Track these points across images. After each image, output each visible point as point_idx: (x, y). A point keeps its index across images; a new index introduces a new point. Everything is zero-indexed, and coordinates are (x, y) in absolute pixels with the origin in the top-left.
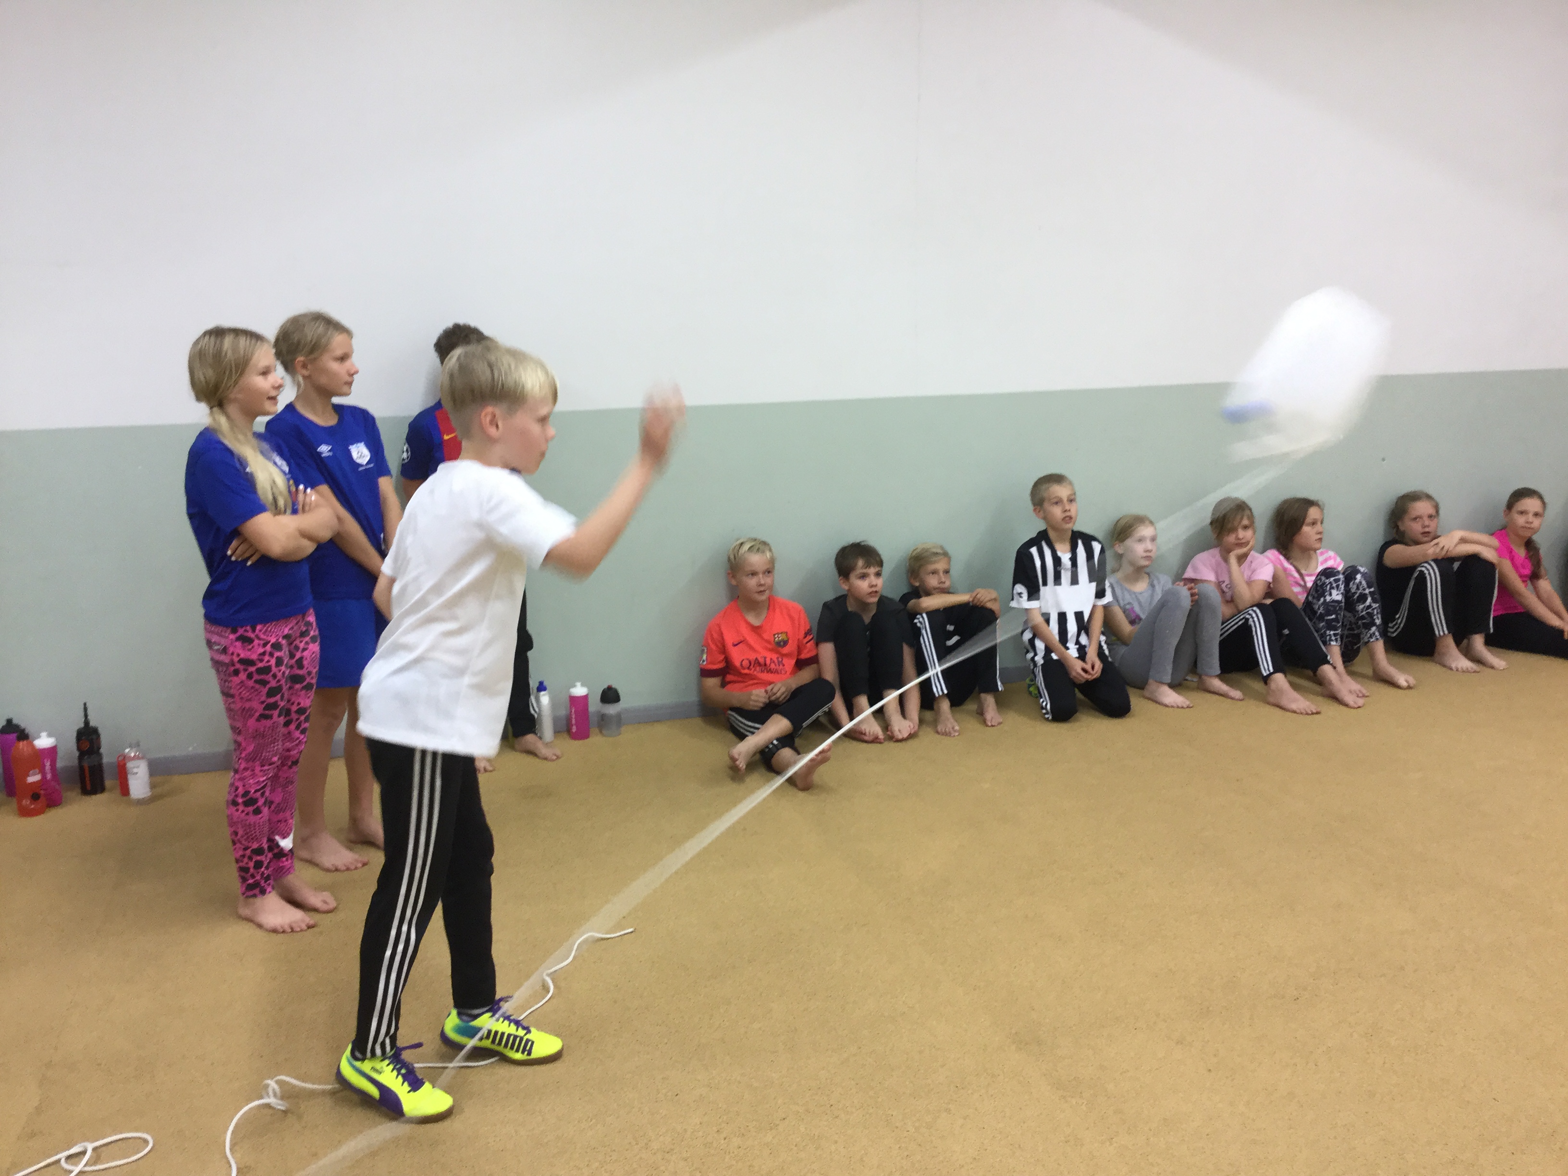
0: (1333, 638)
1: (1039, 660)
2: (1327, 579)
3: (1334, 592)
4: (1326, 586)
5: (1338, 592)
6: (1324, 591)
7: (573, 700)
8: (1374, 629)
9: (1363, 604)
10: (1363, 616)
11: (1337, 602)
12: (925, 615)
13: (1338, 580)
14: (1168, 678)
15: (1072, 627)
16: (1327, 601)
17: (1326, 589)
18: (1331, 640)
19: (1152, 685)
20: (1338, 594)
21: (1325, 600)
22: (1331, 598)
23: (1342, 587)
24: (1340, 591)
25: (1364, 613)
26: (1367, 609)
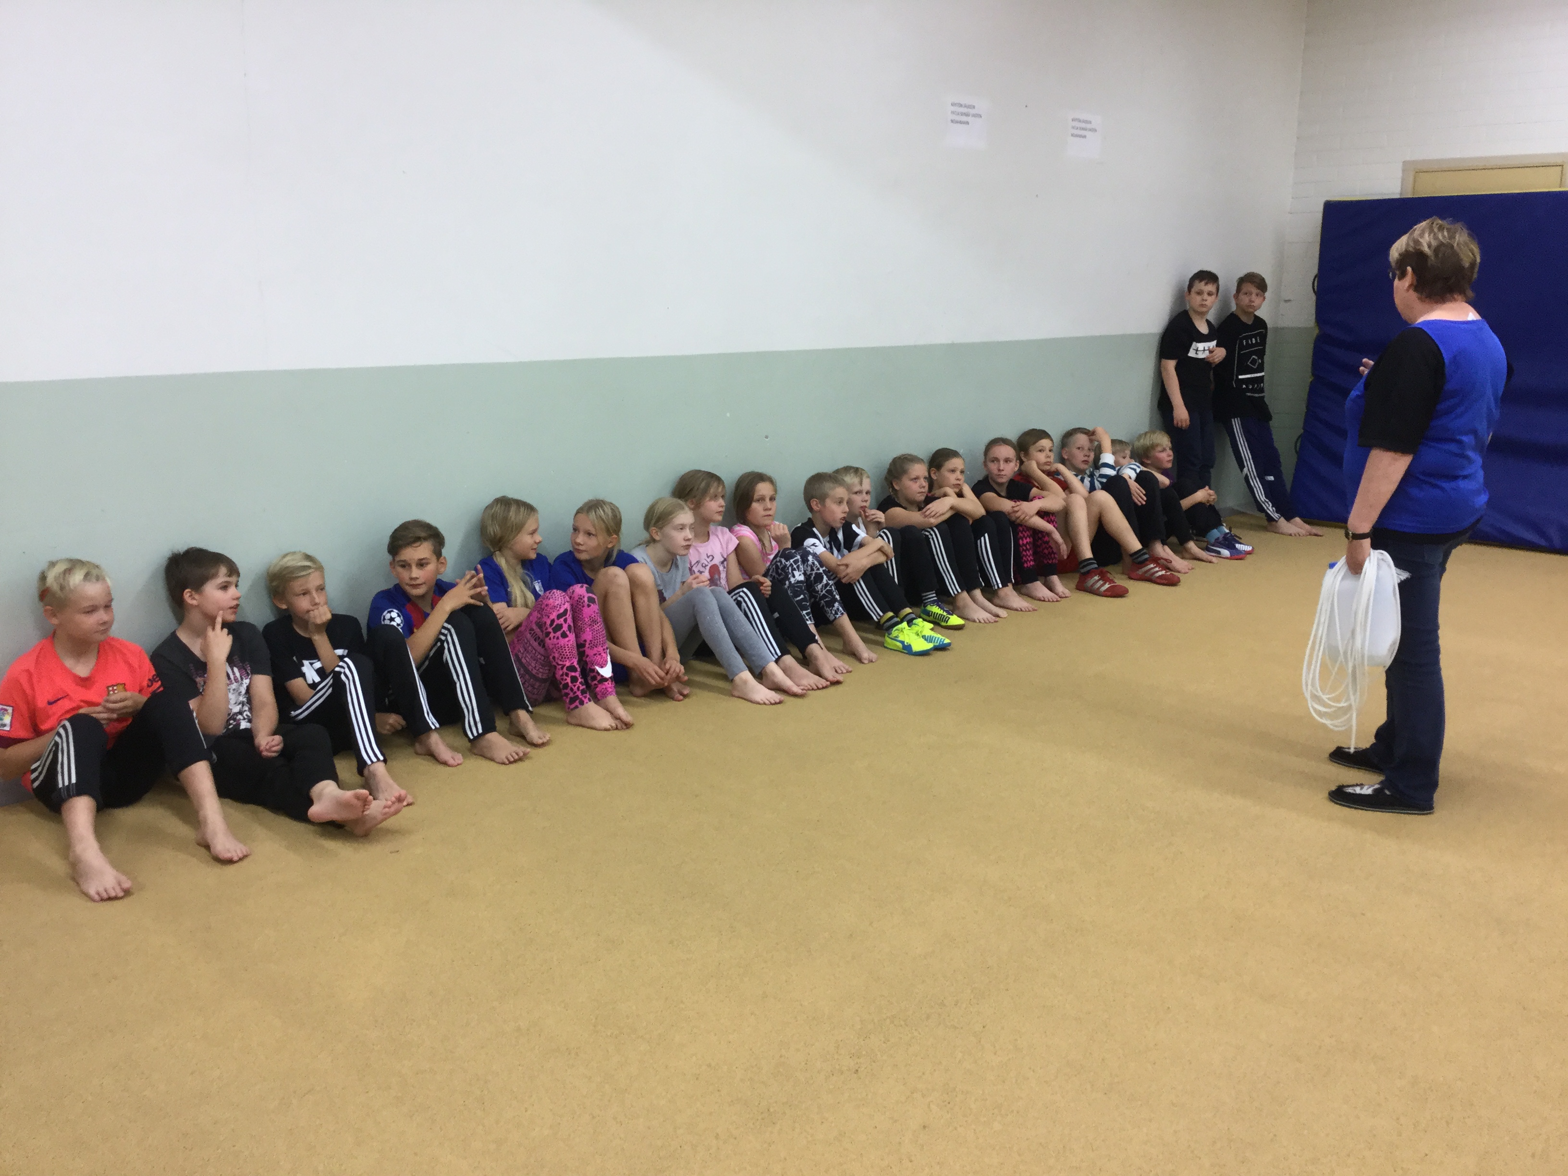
4: (788, 569)
8: (836, 605)
9: (820, 583)
10: (824, 594)
16: (792, 583)
17: (789, 572)
22: (794, 579)
23: (802, 567)
25: (824, 591)
26: (825, 588)
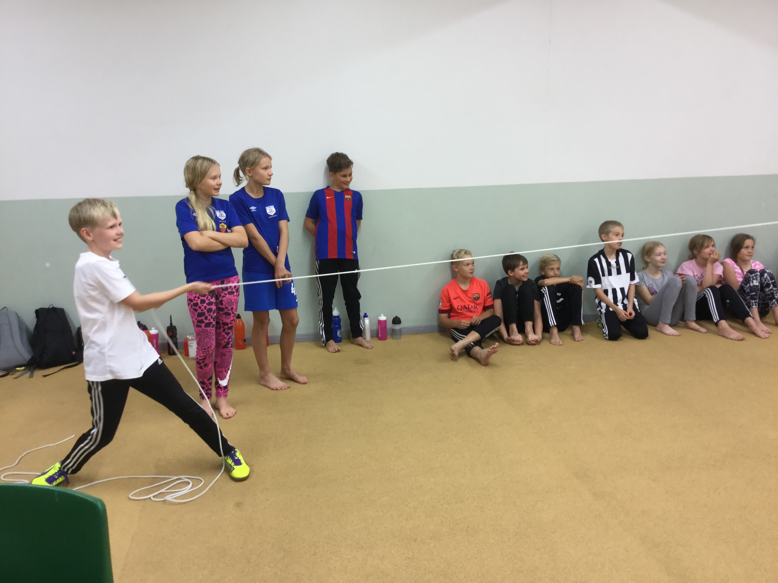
0: (754, 304)
1: (603, 311)
2: (751, 275)
3: (755, 281)
5: (757, 281)
6: (749, 281)
7: (380, 322)
9: (768, 288)
10: (769, 294)
11: (756, 286)
12: (546, 287)
13: (757, 275)
14: (669, 322)
15: (620, 296)
17: (751, 280)
18: (753, 305)
19: (661, 324)
20: (757, 282)
21: (750, 285)
22: (753, 284)
23: (759, 279)
24: (758, 280)
25: (769, 292)
